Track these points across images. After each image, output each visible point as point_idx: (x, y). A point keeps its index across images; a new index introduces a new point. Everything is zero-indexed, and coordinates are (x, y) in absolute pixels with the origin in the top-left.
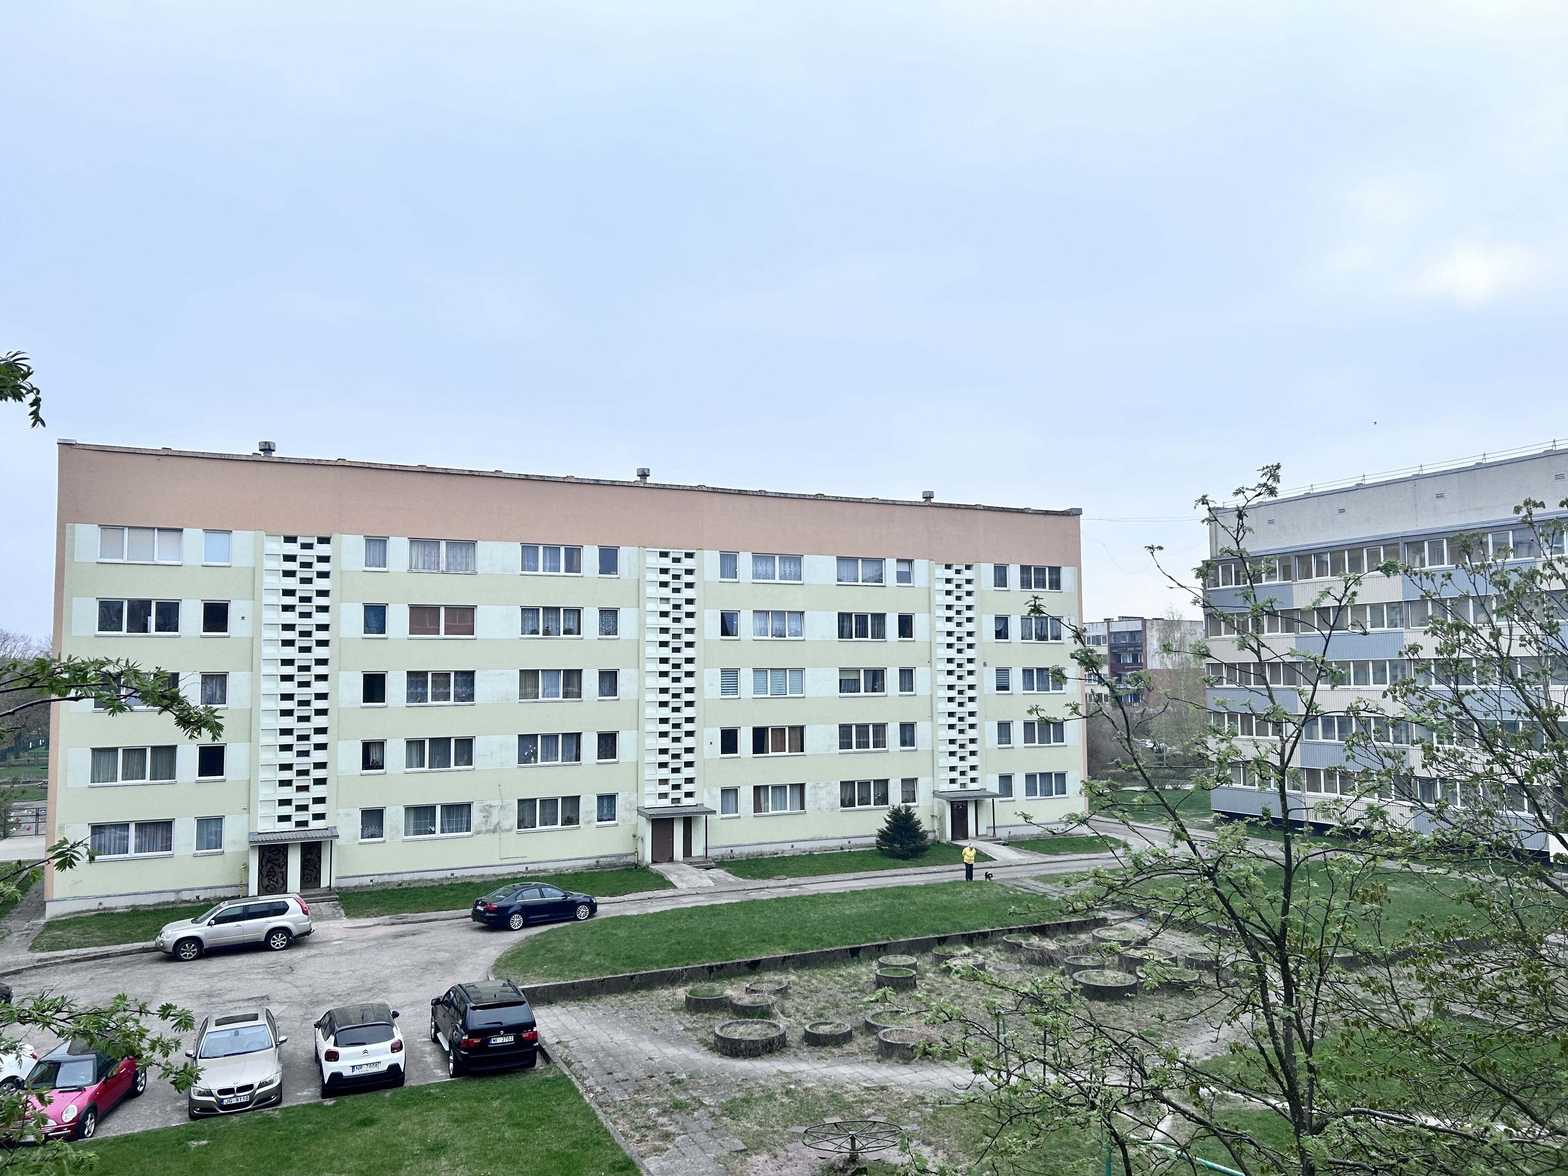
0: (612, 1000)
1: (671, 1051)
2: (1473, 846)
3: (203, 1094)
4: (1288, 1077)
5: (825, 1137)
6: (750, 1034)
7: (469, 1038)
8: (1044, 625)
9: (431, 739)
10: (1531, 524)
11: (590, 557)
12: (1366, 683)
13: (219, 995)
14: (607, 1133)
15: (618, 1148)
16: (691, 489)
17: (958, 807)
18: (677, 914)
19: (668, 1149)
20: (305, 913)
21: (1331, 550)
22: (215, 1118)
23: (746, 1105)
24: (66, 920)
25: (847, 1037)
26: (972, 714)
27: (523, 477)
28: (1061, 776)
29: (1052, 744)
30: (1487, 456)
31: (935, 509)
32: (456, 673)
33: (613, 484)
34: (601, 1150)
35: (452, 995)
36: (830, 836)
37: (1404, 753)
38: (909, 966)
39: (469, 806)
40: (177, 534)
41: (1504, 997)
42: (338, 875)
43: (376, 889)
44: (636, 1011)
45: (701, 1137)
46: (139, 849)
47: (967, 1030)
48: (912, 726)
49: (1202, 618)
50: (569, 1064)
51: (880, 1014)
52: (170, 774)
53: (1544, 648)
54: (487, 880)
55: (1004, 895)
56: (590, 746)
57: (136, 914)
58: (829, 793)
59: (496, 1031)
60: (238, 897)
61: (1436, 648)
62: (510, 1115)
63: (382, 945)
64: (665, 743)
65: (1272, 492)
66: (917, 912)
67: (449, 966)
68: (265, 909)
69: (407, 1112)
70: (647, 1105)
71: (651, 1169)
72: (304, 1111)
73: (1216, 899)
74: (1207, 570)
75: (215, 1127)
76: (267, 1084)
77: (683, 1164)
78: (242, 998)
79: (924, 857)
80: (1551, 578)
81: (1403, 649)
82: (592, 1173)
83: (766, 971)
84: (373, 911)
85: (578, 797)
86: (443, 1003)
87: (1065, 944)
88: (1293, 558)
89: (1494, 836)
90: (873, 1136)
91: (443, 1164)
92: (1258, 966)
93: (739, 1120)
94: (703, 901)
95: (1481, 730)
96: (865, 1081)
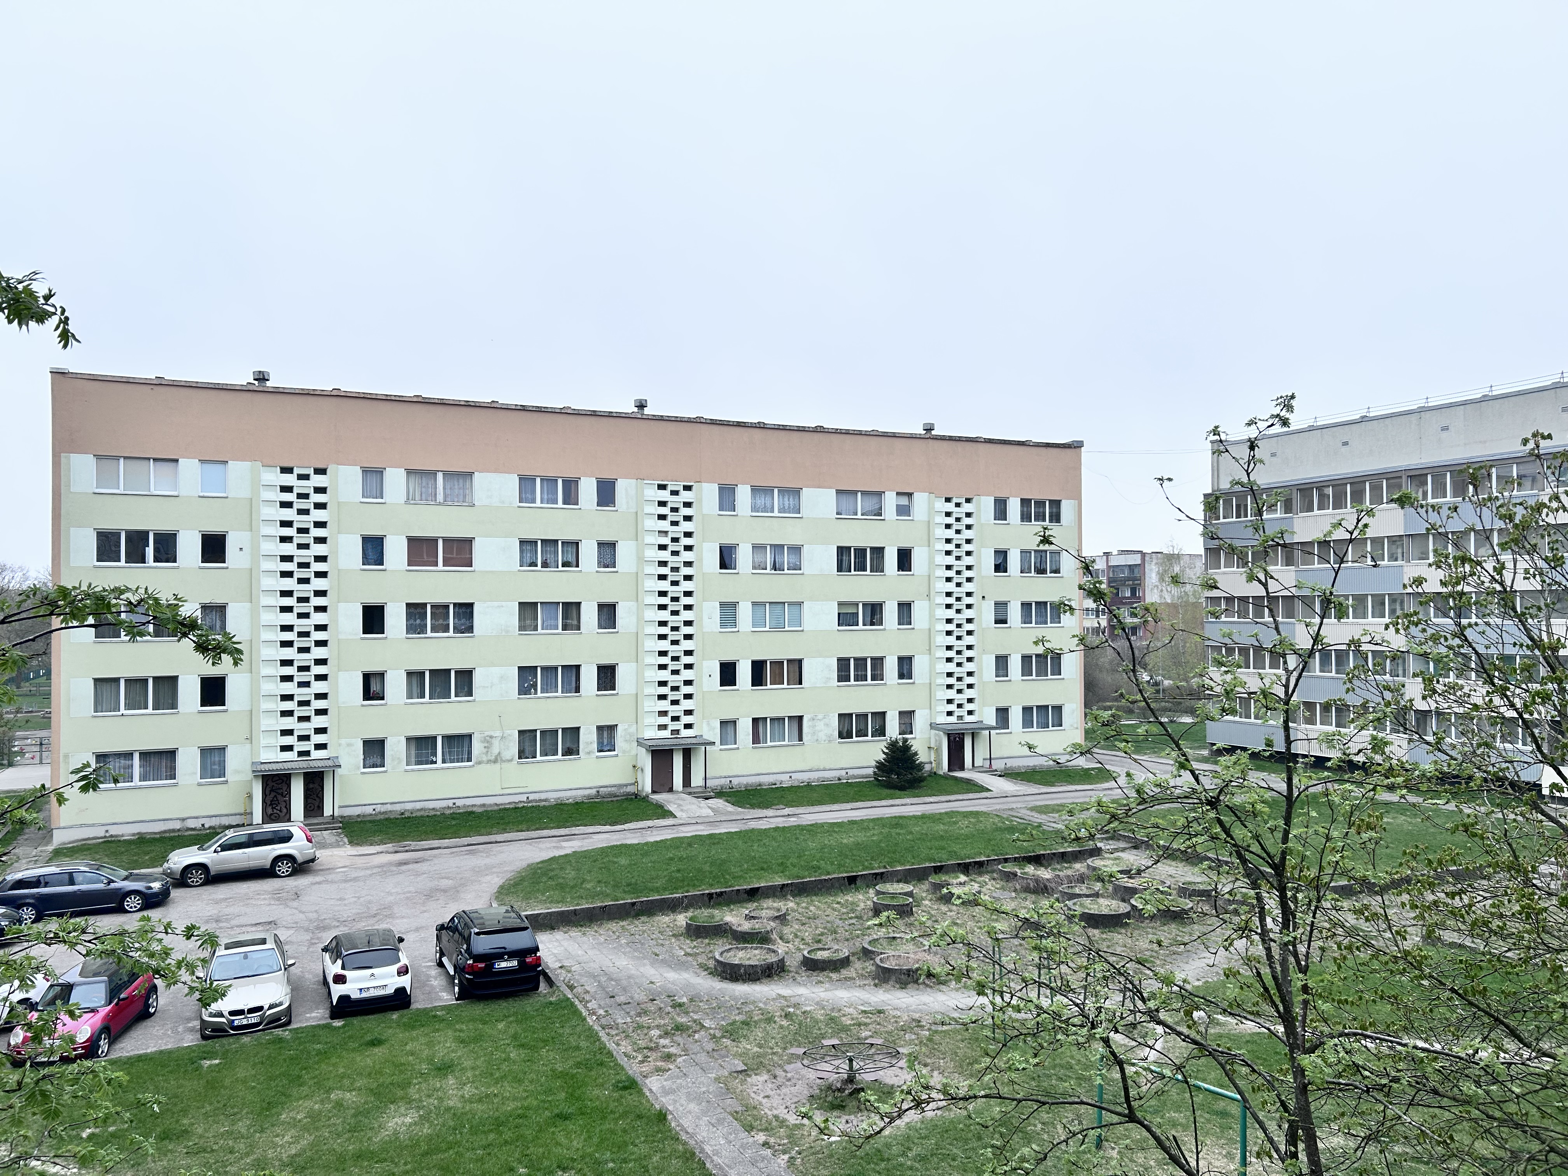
0: (614, 926)
1: (672, 976)
2: (1470, 778)
3: (215, 1016)
4: (1283, 1001)
5: (823, 1058)
6: (749, 959)
7: (474, 962)
8: (1043, 559)
9: (430, 671)
10: (1538, 456)
11: (588, 489)
12: (1365, 616)
13: (227, 920)
14: (610, 1054)
15: (619, 1067)
16: (689, 421)
17: (955, 739)
18: (677, 843)
19: (670, 1069)
20: (309, 841)
21: (1333, 483)
22: (227, 1038)
23: (746, 1027)
24: (73, 847)
25: (845, 963)
26: (969, 647)
27: (519, 407)
28: (1058, 709)
29: (1050, 677)
30: (1493, 388)
31: (935, 441)
32: (455, 604)
33: (610, 415)
34: (605, 1070)
35: (456, 921)
36: (827, 768)
37: (1403, 686)
38: (906, 894)
39: (470, 736)
40: (173, 464)
42: (342, 804)
43: (378, 818)
44: (637, 936)
45: (702, 1058)
46: (143, 778)
47: (969, 953)
48: (910, 659)
49: (1202, 552)
50: (571, 988)
51: (877, 940)
52: (173, 704)
53: (1548, 581)
54: (489, 809)
55: (1000, 825)
56: (589, 678)
57: (142, 841)
58: (827, 725)
59: (500, 956)
60: (243, 825)
61: (1441, 580)
62: (515, 1037)
63: (385, 872)
64: (665, 675)
65: (1285, 422)
66: (913, 841)
67: (453, 893)
68: (270, 836)
69: (414, 1033)
70: (649, 1028)
71: (654, 1089)
72: (314, 1032)
73: (1218, 829)
74: (1211, 503)
75: (227, 1047)
76: (276, 1006)
77: (684, 1083)
78: (249, 923)
79: (920, 787)
80: (1557, 511)
81: (1406, 582)
82: (596, 1092)
83: (765, 898)
84: (376, 839)
85: (578, 729)
86: (447, 928)
87: (1061, 873)
88: (1294, 492)
89: (1491, 767)
90: (870, 1057)
91: (451, 1082)
92: (1256, 893)
93: (740, 1042)
94: (702, 830)
95: (1481, 662)
96: (862, 1004)
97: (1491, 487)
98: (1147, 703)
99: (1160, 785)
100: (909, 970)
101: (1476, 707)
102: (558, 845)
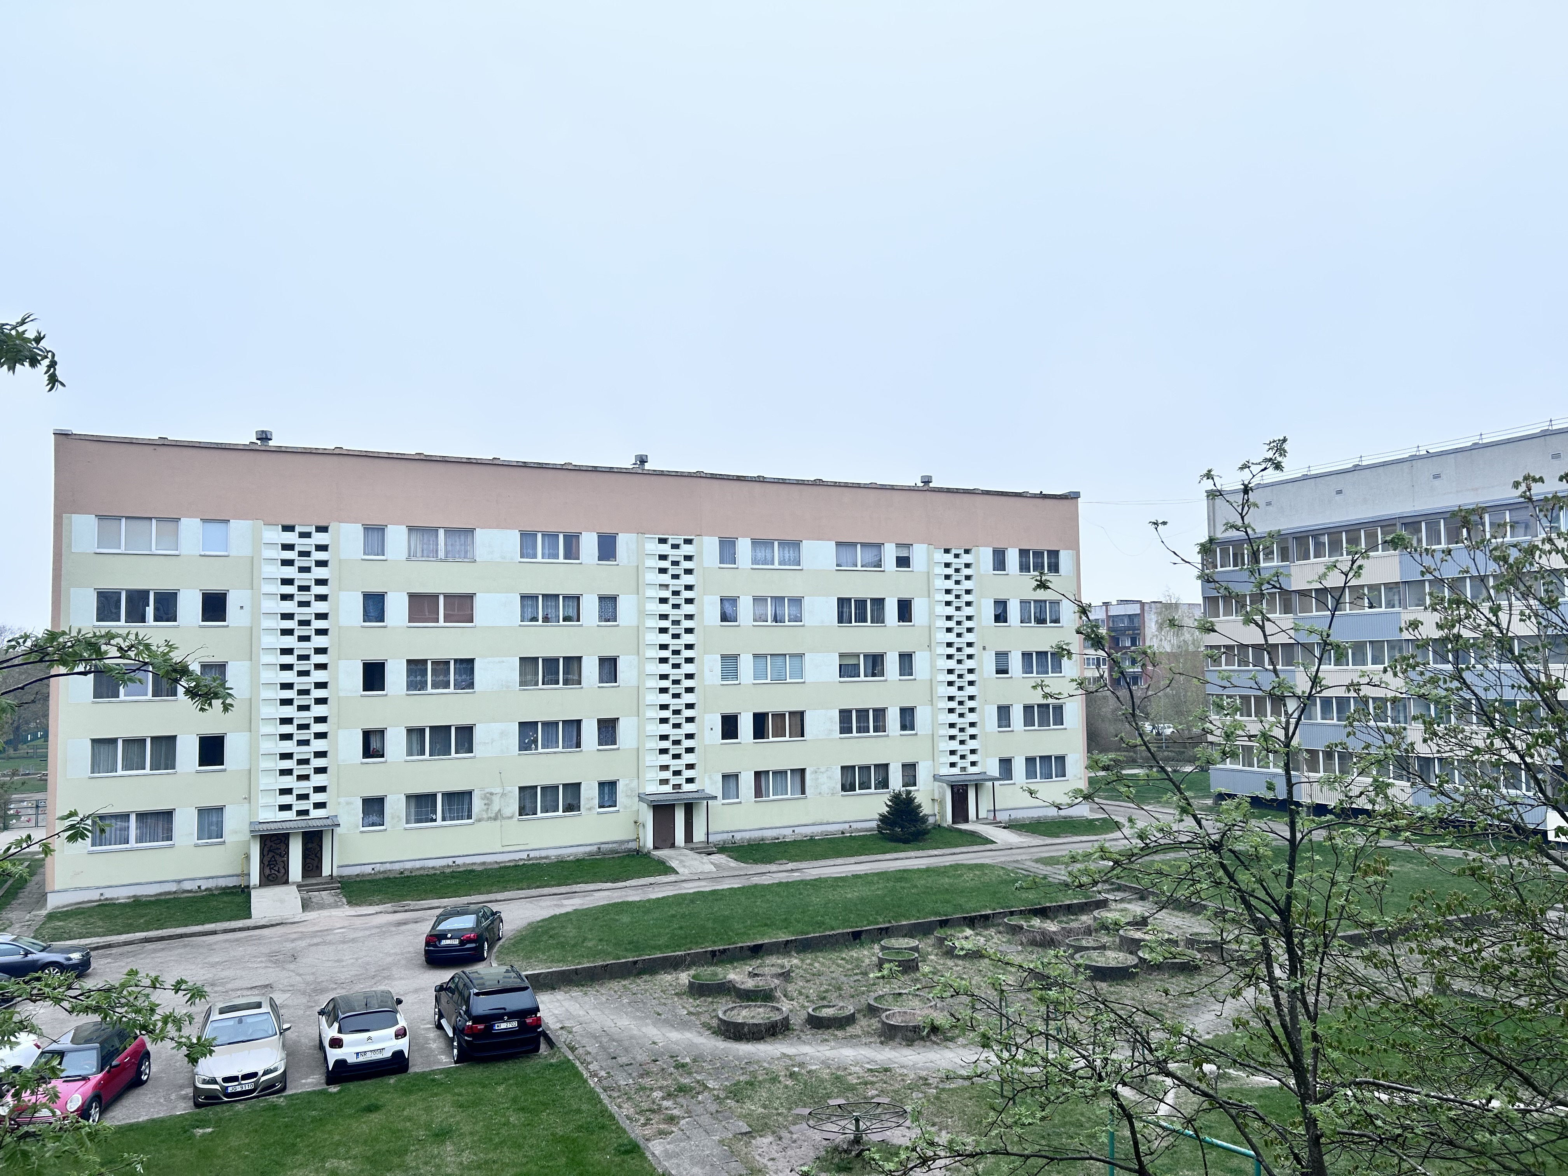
0: (615, 985)
1: (675, 1035)
2: (1474, 821)
3: (208, 1083)
4: (1293, 1052)
5: (829, 1118)
6: (753, 1017)
7: (473, 1023)
8: (1043, 608)
9: (431, 727)
10: (1530, 500)
11: (589, 544)
12: (1364, 663)
13: (222, 984)
14: (612, 1117)
15: (622, 1131)
16: (690, 475)
17: (959, 790)
18: (679, 900)
19: (673, 1132)
21: (1328, 531)
22: (220, 1106)
23: (750, 1088)
24: (67, 911)
25: (850, 1020)
26: (971, 698)
27: (521, 464)
28: (1061, 759)
29: (1052, 727)
30: (1483, 436)
31: (933, 493)
32: (456, 660)
33: (611, 471)
34: (606, 1133)
35: (456, 982)
36: (831, 821)
37: (1405, 730)
38: (911, 949)
39: (470, 793)
40: (175, 523)
41: (1506, 970)
42: (340, 864)
43: (378, 877)
44: (639, 995)
45: (706, 1120)
46: (140, 840)
47: (973, 1005)
48: (911, 710)
49: (1200, 601)
50: (573, 1049)
51: (883, 996)
52: (171, 764)
53: (1544, 623)
54: (489, 867)
55: (1004, 877)
56: (590, 732)
57: (137, 904)
58: (829, 778)
59: (499, 1017)
61: (1437, 623)
62: (514, 1100)
63: (385, 933)
64: (666, 729)
65: (1278, 466)
66: (918, 894)
69: (412, 1098)
70: (651, 1089)
71: (656, 1152)
72: (308, 1099)
73: (1221, 873)
74: (1207, 549)
75: (220, 1115)
76: (271, 1071)
77: (687, 1147)
78: (244, 986)
79: (925, 840)
80: (1550, 552)
81: (1403, 625)
82: (597, 1157)
83: (769, 955)
84: (376, 899)
85: (579, 784)
86: (446, 989)
87: (1067, 926)
88: (1290, 540)
89: (1494, 810)
90: (876, 1117)
91: (449, 1149)
92: (1263, 939)
93: (744, 1103)
94: (705, 886)
95: (1480, 704)
96: (868, 1063)
97: (1484, 531)
98: (1147, 747)
99: (1162, 830)
100: (915, 1027)
101: (1477, 751)
102: (559, 903)
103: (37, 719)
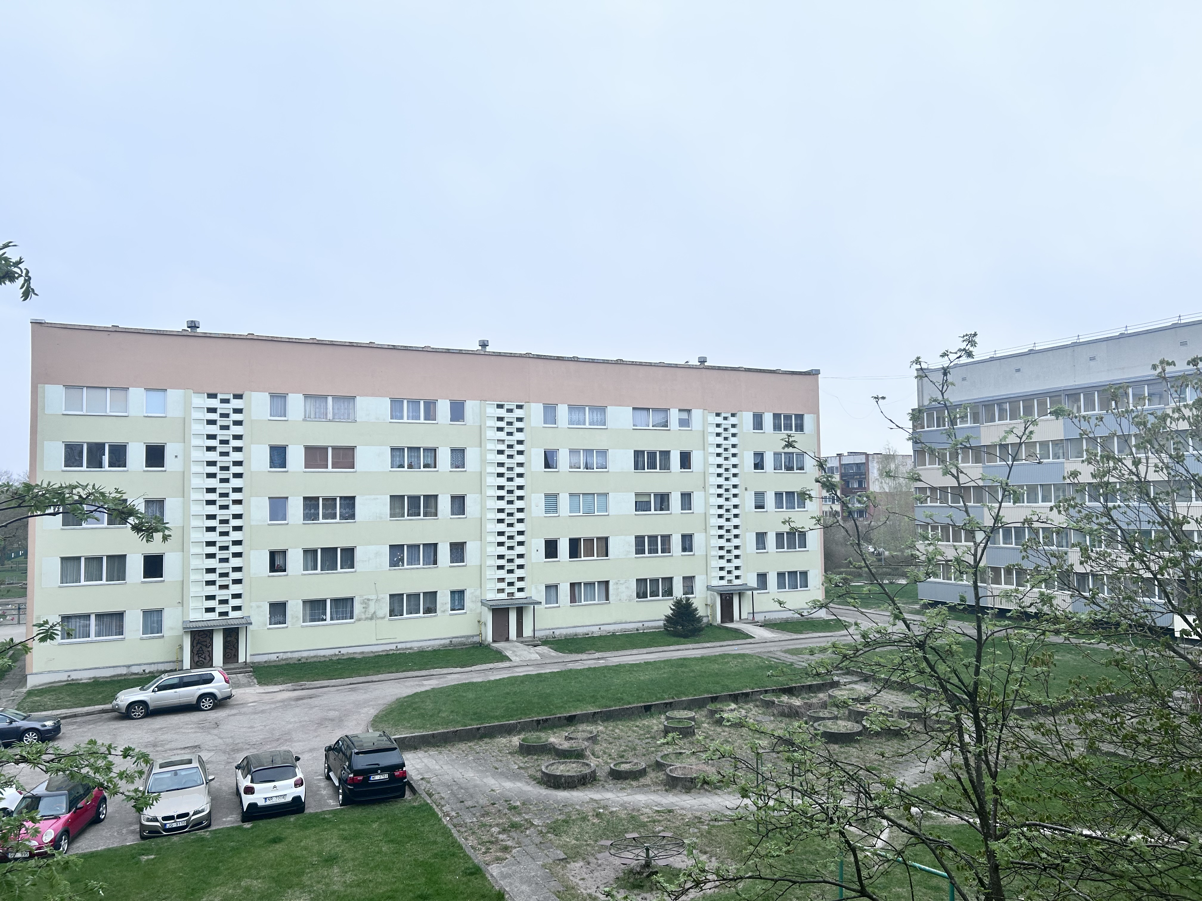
0: (463, 746)
1: (508, 785)
2: (1118, 624)
3: (151, 821)
4: (978, 799)
5: (626, 848)
6: (568, 771)
7: (354, 776)
8: (791, 459)
9: (322, 549)
10: (1165, 379)
11: (443, 408)
12: (1036, 501)
13: (162, 745)
14: (460, 847)
15: (467, 857)
16: (521, 356)
17: (726, 597)
18: (513, 681)
19: (507, 858)
20: (227, 682)
21: (1009, 400)
22: (161, 838)
23: (566, 825)
24: (42, 689)
25: (642, 773)
26: (736, 527)
27: (391, 347)
28: (804, 574)
29: (798, 549)
30: (1128, 328)
31: (708, 370)
32: (341, 498)
33: (460, 353)
34: (456, 859)
35: (341, 743)
36: (628, 621)
37: (1066, 554)
38: (689, 719)
39: (352, 599)
40: (124, 392)
41: (1142, 738)
42: (252, 653)
43: (281, 663)
44: (481, 754)
45: (532, 849)
46: (98, 634)
47: (735, 765)
48: (691, 536)
49: (911, 453)
50: (430, 795)
51: (668, 755)
52: (122, 576)
53: (1173, 473)
54: (367, 656)
55: (761, 664)
56: (444, 553)
57: (96, 683)
58: (627, 588)
59: (374, 771)
60: (175, 670)
61: (1092, 473)
62: (386, 834)
63: (286, 706)
64: (502, 550)
65: (970, 354)
66: (695, 677)
67: (338, 721)
68: (196, 679)
69: (308, 832)
70: (490, 826)
71: (494, 874)
72: (228, 833)
73: (925, 664)
74: (916, 416)
75: (160, 845)
76: (199, 812)
77: (518, 870)
78: (179, 747)
79: (700, 636)
80: (1178, 419)
81: (1066, 475)
82: (449, 877)
83: (580, 723)
84: (279, 680)
85: (436, 592)
86: (334, 749)
87: (808, 701)
88: (981, 407)
89: (1134, 616)
90: (662, 847)
91: (335, 871)
92: (956, 715)
93: (561, 836)
94: (532, 671)
95: (1124, 536)
96: (656, 806)
97: (1128, 403)
98: (869, 569)
99: (881, 632)
100: (692, 779)
101: (1121, 570)
102: (420, 683)
103: (18, 541)
